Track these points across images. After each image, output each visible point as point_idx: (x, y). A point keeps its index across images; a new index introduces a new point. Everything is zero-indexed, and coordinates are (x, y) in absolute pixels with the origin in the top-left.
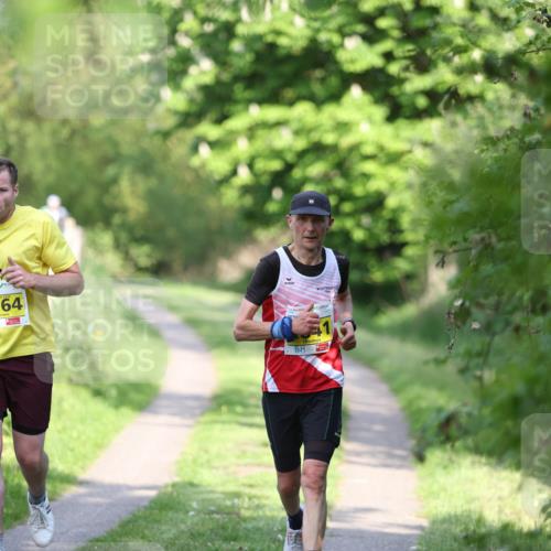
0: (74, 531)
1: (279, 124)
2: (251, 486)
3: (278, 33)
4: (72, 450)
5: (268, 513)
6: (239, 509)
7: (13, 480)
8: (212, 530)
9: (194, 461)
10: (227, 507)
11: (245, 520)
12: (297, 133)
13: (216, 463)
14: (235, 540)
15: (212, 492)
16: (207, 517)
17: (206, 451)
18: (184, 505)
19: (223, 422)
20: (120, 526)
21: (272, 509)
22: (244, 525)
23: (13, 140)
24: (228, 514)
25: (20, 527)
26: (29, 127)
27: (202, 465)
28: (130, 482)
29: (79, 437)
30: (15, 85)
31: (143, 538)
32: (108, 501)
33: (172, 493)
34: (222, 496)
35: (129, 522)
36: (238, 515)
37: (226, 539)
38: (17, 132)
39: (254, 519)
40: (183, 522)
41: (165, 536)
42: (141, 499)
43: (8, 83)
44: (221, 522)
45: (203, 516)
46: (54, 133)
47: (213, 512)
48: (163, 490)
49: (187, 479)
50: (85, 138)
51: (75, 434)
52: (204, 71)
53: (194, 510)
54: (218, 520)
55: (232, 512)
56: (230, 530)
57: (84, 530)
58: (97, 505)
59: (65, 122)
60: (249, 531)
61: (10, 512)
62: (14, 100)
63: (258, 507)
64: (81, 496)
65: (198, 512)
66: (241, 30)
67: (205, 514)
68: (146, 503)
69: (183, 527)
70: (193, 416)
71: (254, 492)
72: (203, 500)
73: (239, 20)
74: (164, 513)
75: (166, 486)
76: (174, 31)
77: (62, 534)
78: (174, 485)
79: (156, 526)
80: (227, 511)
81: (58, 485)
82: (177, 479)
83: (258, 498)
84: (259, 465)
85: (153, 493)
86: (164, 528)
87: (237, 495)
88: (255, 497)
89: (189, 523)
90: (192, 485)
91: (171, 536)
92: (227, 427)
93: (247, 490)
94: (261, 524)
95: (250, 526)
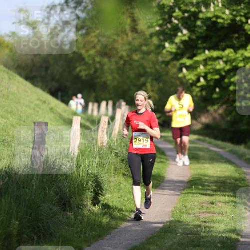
0: (126, 242)
1: (219, 58)
2: (206, 222)
3: (218, 17)
4: (125, 206)
5: (213, 234)
6: (200, 233)
7: (98, 220)
8: (188, 242)
9: (180, 211)
10: (195, 231)
11: (203, 238)
12: (226, 63)
13: (190, 212)
14: (199, 246)
15: (188, 225)
16: (186, 236)
17: (186, 207)
18: (176, 231)
19: (193, 194)
20: (146, 240)
21: (215, 233)
22: (202, 240)
23: (98, 66)
24: (195, 235)
25: (102, 241)
26: (106, 60)
27: (184, 213)
28: (151, 220)
29: (128, 201)
30: (99, 41)
31: (157, 246)
32: (141, 229)
33: (170, 226)
34: (192, 227)
35: (151, 238)
36: (200, 235)
37: (195, 246)
38: (100, 63)
39: (208, 237)
40: (175, 238)
41: (167, 245)
42: (156, 228)
43: (96, 41)
44: (192, 239)
45: (184, 236)
46: (117, 63)
47: (188, 234)
48: (166, 224)
49: (176, 219)
50: (131, 65)
51: (126, 199)
52: (184, 35)
53: (180, 233)
54: (191, 237)
55: (197, 234)
56: (196, 242)
57: (130, 242)
58: (136, 231)
59: (121, 58)
60: (205, 242)
61: (97, 234)
62: (98, 48)
63: (209, 232)
64: (129, 227)
65: (182, 234)
66: (201, 16)
67: (185, 235)
68: (158, 230)
69: (175, 241)
70: (180, 190)
71: (207, 225)
72: (184, 229)
73: (201, 12)
74: (166, 234)
75: (167, 222)
76: (171, 17)
77: (120, 244)
78: (171, 222)
79: (163, 240)
80: (195, 233)
81: (119, 222)
82: (172, 219)
83: (209, 227)
84: (209, 213)
85: (161, 226)
86: (166, 241)
87: (200, 226)
88: (207, 227)
89: (178, 239)
90: (179, 222)
91: (170, 245)
92: (195, 195)
93: (204, 224)
94: (210, 240)
95: (205, 240)
